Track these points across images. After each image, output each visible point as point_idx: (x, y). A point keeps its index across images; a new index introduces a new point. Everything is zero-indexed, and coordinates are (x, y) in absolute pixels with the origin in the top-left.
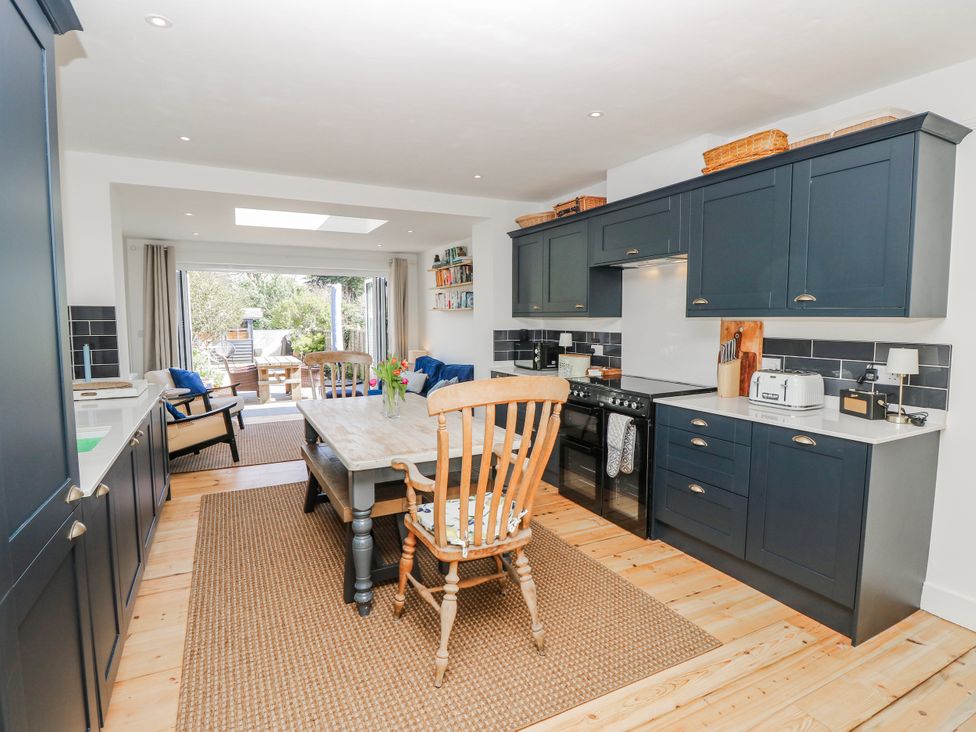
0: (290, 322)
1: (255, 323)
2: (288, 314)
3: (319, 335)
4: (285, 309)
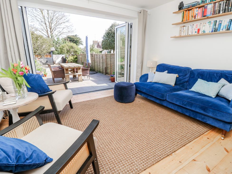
0: (65, 52)
2: (65, 49)
3: (75, 56)
4: (64, 47)
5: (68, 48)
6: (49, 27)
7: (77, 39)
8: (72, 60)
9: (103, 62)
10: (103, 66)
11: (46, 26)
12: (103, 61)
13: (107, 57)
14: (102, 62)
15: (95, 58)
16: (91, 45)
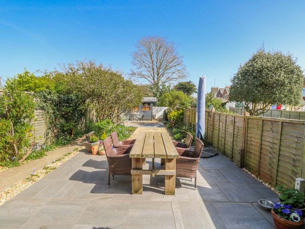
0: (168, 104)
1: (154, 104)
2: (167, 100)
3: (181, 111)
4: (166, 97)
5: (171, 99)
6: (156, 72)
7: (191, 86)
8: (175, 117)
9: (235, 133)
10: (235, 144)
11: (154, 72)
12: (236, 130)
13: (250, 125)
14: (232, 132)
15: (215, 120)
16: (208, 94)
